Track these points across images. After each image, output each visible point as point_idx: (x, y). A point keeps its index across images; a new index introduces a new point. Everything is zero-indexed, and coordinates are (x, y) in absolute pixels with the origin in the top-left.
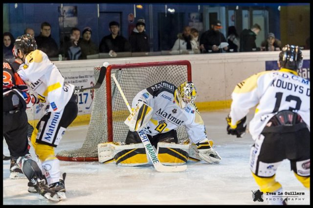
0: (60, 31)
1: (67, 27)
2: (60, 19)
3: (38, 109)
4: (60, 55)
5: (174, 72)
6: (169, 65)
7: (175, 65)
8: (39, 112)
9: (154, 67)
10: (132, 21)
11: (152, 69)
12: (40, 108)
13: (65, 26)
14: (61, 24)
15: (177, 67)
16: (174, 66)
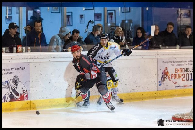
0: (178, 28)
1: (183, 25)
2: (179, 19)
3: (160, 83)
4: (178, 45)
8: (161, 85)
12: (162, 82)
13: (182, 24)
14: (179, 23)
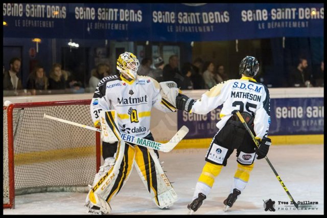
5: (81, 112)
6: (76, 104)
7: (82, 104)
9: (59, 106)
10: (33, 56)
11: (58, 108)
15: (84, 107)
16: (81, 106)
